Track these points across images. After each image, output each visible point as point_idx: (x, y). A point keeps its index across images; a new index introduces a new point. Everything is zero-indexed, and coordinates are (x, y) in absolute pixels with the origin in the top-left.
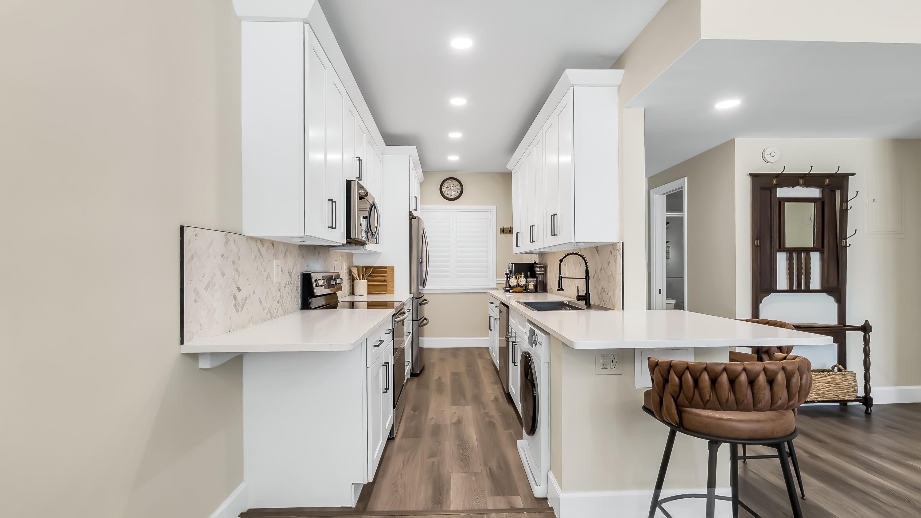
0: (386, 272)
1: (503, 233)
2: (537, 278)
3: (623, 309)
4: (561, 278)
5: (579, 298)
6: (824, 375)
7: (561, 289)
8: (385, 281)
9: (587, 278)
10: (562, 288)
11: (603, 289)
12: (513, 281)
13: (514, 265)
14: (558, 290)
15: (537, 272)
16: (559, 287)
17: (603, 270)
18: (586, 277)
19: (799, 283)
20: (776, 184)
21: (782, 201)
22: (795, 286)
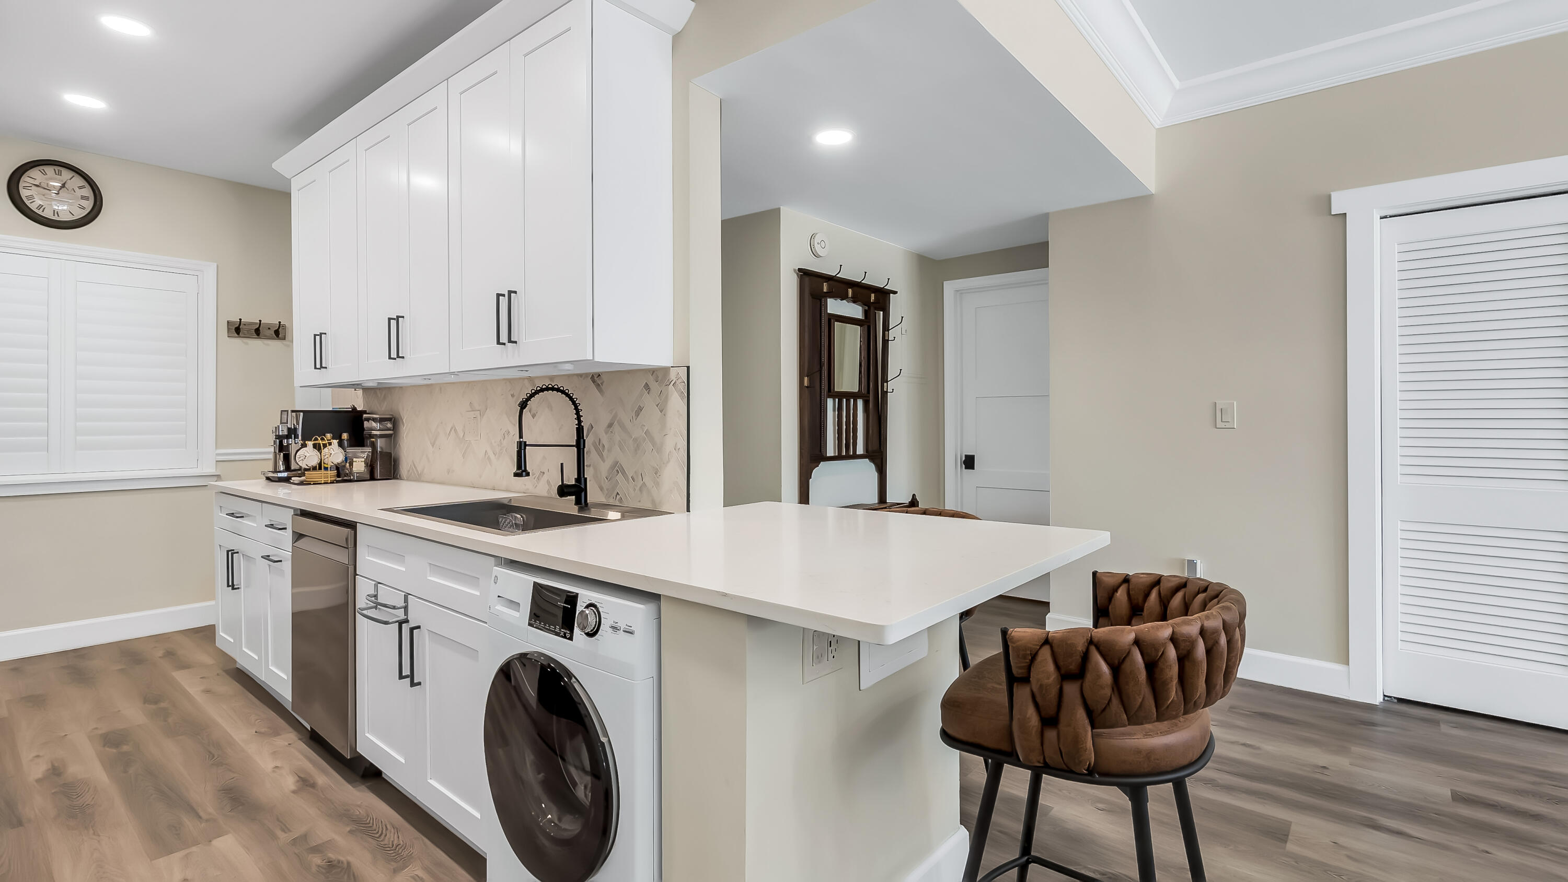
1: (236, 335)
2: (373, 446)
3: (688, 510)
4: (522, 447)
5: (563, 491)
7: (523, 471)
9: (580, 445)
10: (525, 470)
11: (617, 468)
12: (308, 455)
13: (302, 414)
14: (516, 475)
15: (374, 432)
16: (519, 467)
17: (616, 427)
18: (578, 441)
19: (847, 445)
20: (826, 292)
21: (833, 320)
22: (844, 450)
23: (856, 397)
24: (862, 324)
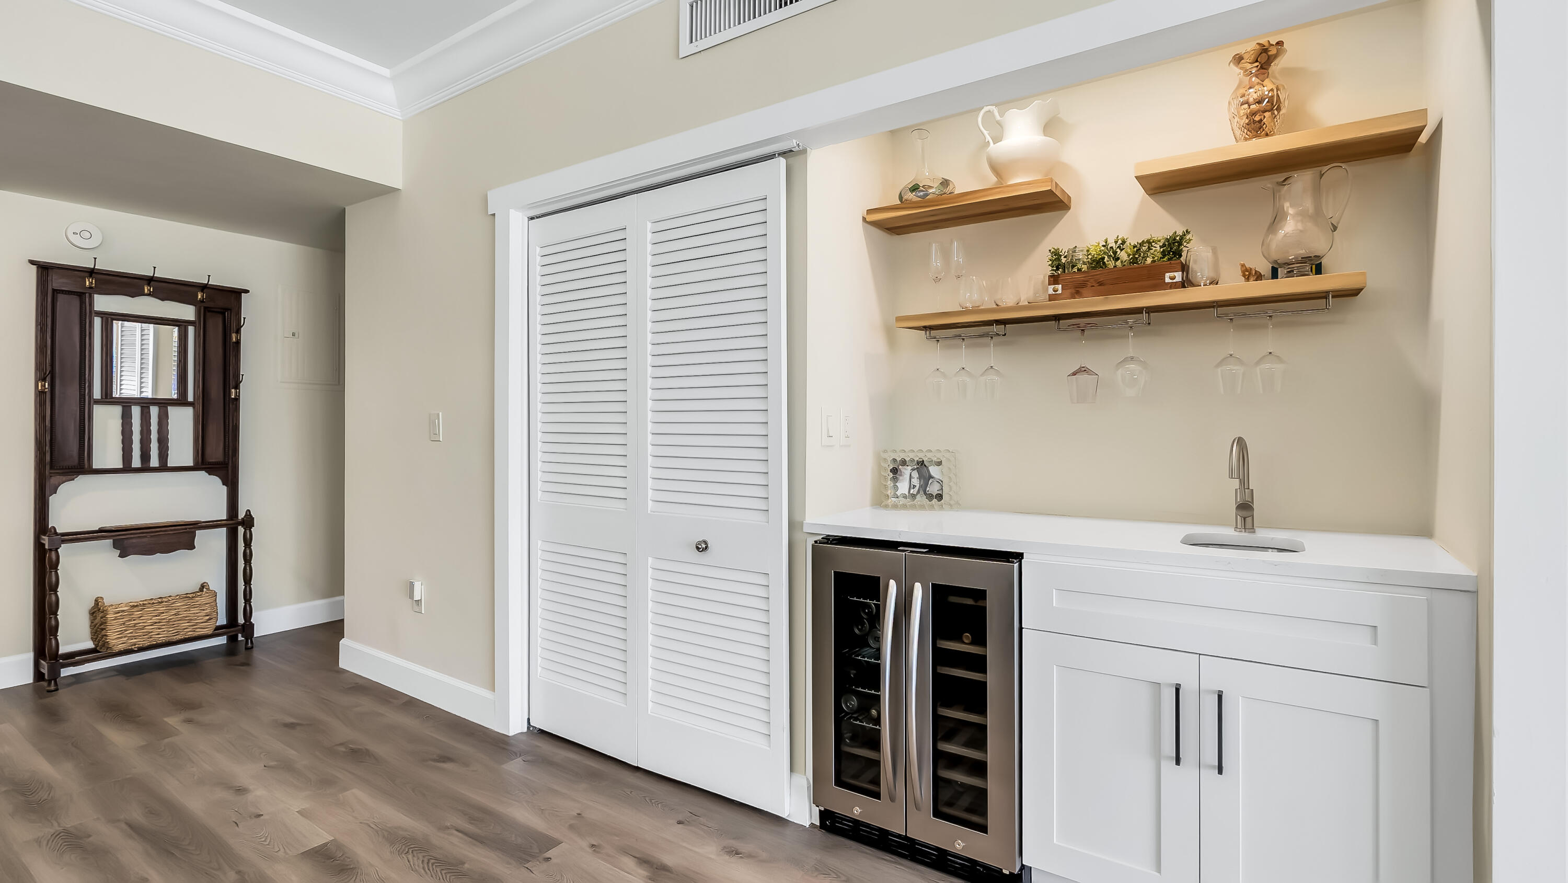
19: (145, 456)
20: (91, 288)
21: (109, 318)
22: (136, 462)
23: (164, 404)
24: (181, 325)
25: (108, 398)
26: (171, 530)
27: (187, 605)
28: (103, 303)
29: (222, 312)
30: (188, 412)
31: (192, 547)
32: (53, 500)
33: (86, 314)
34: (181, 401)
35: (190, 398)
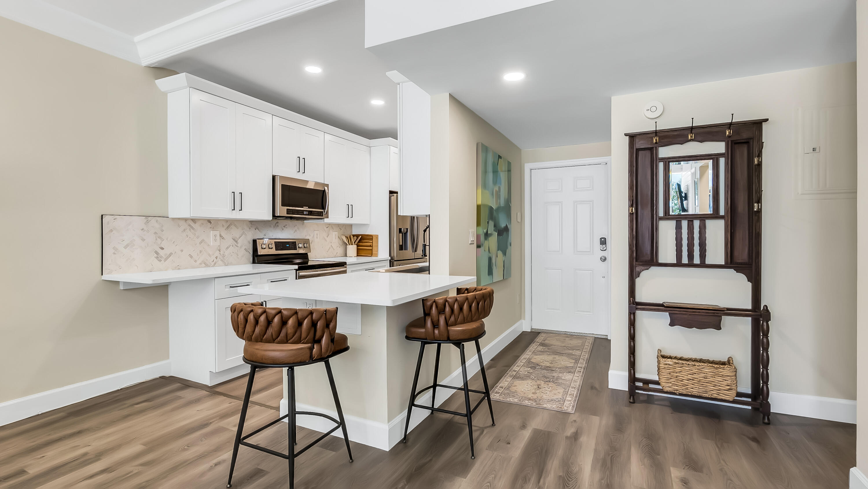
0: (372, 239)
6: (686, 364)
8: (370, 246)
19: (691, 256)
20: (656, 143)
21: (667, 161)
22: (685, 260)
23: (703, 218)
24: (715, 158)
25: (667, 216)
26: (703, 312)
27: (713, 373)
28: (664, 152)
29: (747, 142)
30: (721, 223)
31: (719, 328)
32: (638, 281)
33: (654, 160)
34: (715, 215)
35: (722, 212)
